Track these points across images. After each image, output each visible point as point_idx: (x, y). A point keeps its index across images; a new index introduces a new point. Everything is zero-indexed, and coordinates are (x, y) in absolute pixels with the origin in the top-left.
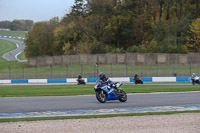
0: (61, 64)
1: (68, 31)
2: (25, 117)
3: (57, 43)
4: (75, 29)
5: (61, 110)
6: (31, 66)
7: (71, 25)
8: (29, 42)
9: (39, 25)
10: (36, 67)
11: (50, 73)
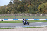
3: (6, 11)
7: (9, 7)
10: (1, 16)
11: (4, 18)
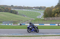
0: (54, 20)
1: (57, 10)
2: (43, 35)
3: (53, 13)
5: (54, 33)
6: (45, 20)
7: (57, 8)
8: (45, 13)
9: (48, 8)
10: (46, 20)
11: (51, 22)
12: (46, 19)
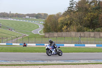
1: (66, 19)
2: (42, 63)
4: (69, 19)
6: (46, 37)
8: (45, 25)
9: (51, 16)
12: (47, 35)
